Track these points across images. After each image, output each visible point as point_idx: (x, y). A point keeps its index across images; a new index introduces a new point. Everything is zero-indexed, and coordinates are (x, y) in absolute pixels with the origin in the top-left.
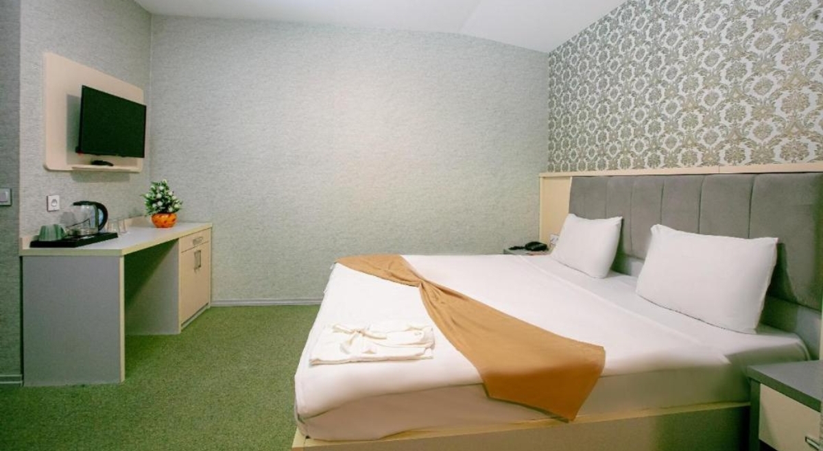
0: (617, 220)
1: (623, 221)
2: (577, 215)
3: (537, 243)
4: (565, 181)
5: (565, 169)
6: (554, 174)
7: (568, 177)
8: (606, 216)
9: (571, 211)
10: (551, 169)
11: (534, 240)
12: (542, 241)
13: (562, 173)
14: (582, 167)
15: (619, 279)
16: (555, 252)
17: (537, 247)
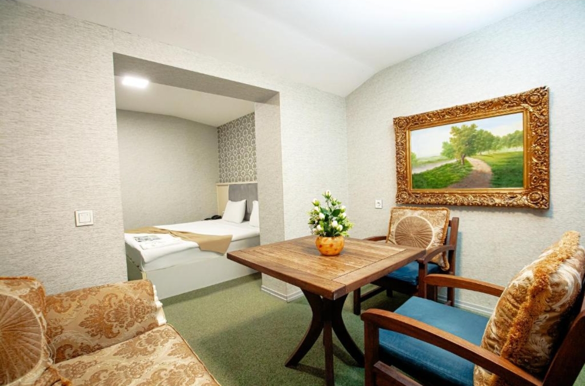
0: (244, 201)
1: (246, 201)
2: (232, 201)
3: (217, 216)
4: (226, 187)
5: (227, 181)
6: (222, 184)
7: (227, 185)
8: (241, 200)
9: (229, 199)
10: (221, 181)
11: (216, 214)
12: (219, 214)
13: (226, 184)
14: (233, 180)
15: (246, 223)
16: (223, 218)
17: (217, 217)
